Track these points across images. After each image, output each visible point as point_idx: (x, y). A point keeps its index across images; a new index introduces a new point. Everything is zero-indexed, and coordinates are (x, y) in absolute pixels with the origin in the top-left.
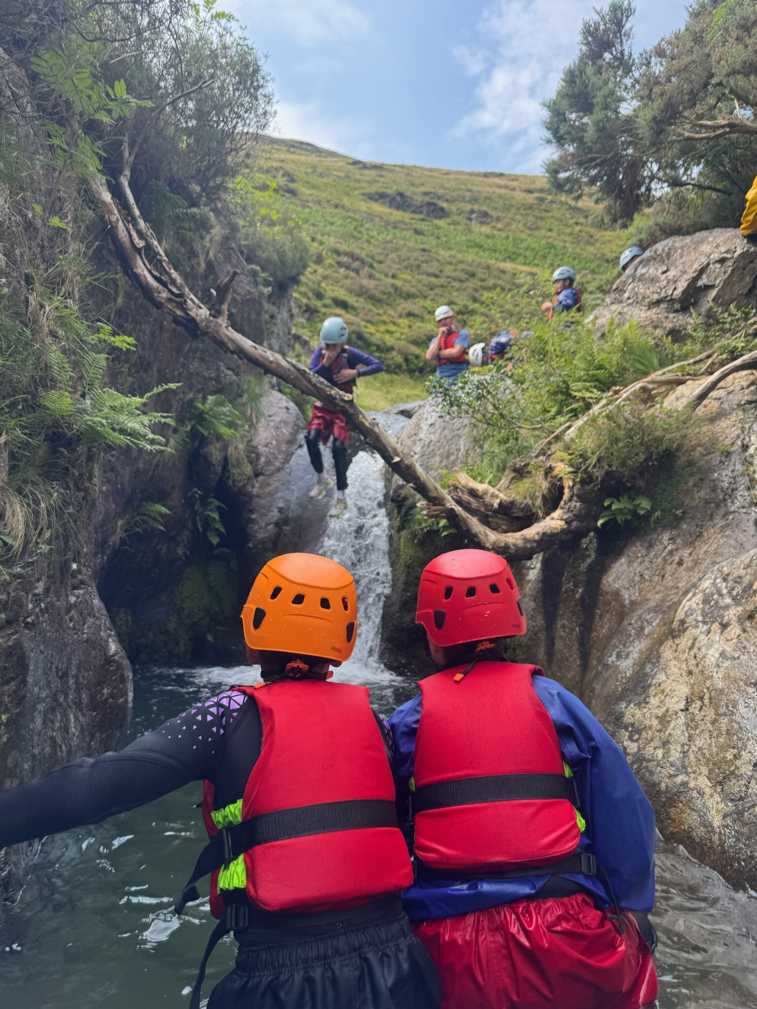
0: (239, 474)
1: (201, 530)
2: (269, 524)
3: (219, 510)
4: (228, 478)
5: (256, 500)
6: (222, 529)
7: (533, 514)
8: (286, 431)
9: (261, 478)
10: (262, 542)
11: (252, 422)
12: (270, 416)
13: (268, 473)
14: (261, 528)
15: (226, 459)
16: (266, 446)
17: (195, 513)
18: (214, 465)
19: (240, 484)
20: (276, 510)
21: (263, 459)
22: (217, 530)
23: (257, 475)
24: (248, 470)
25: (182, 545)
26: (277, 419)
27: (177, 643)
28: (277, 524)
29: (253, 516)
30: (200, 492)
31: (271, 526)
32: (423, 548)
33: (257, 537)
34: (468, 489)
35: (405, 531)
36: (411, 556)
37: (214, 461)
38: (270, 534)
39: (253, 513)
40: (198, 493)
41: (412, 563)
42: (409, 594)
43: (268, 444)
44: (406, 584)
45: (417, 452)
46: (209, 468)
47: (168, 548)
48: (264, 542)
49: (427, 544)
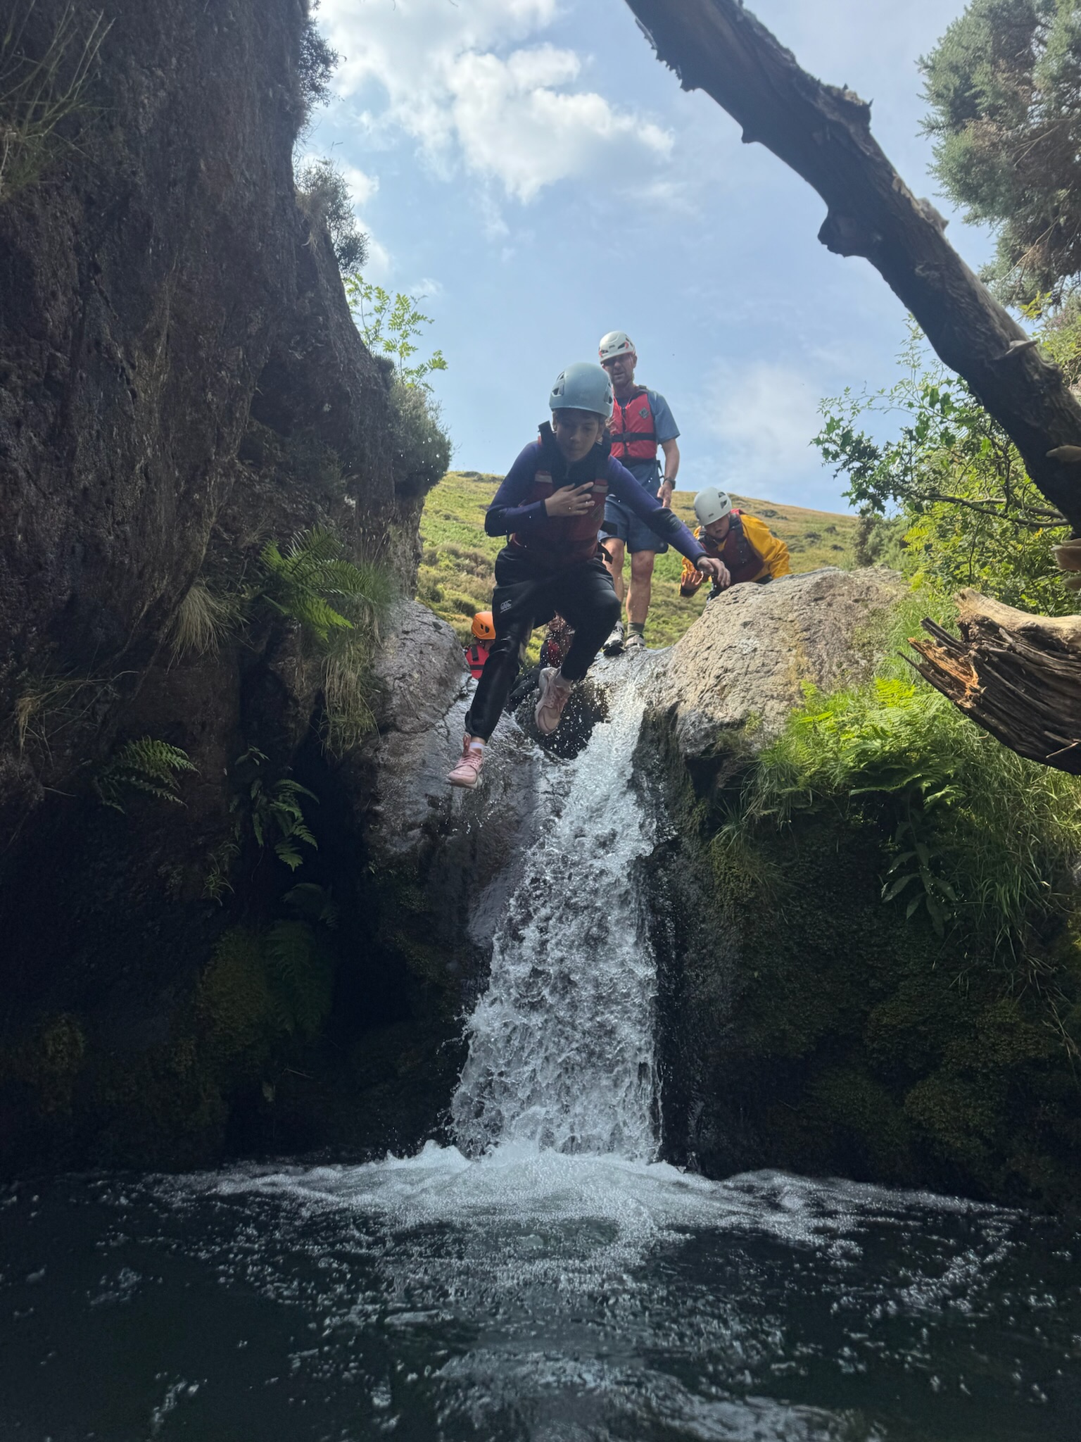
0: (347, 727)
1: (261, 842)
2: (411, 827)
3: (300, 799)
4: (325, 732)
5: (383, 775)
6: (309, 839)
8: (437, 662)
9: (393, 735)
10: (398, 862)
11: (373, 638)
12: (407, 633)
13: (407, 728)
14: (393, 833)
15: (320, 697)
16: (403, 678)
17: (248, 806)
18: (296, 702)
19: (349, 747)
20: (425, 801)
21: (396, 701)
22: (296, 840)
23: (385, 728)
24: (367, 720)
26: (421, 638)
28: (427, 828)
29: (379, 808)
30: (262, 756)
31: (416, 832)
32: (779, 863)
33: (388, 851)
34: (1024, 629)
35: (726, 829)
36: (754, 882)
37: (295, 693)
38: (414, 848)
39: (378, 802)
40: (259, 758)
41: (756, 897)
42: (756, 974)
43: (404, 676)
44: (744, 949)
45: (730, 667)
46: (287, 705)
47: (184, 874)
48: (400, 863)
49: (789, 854)
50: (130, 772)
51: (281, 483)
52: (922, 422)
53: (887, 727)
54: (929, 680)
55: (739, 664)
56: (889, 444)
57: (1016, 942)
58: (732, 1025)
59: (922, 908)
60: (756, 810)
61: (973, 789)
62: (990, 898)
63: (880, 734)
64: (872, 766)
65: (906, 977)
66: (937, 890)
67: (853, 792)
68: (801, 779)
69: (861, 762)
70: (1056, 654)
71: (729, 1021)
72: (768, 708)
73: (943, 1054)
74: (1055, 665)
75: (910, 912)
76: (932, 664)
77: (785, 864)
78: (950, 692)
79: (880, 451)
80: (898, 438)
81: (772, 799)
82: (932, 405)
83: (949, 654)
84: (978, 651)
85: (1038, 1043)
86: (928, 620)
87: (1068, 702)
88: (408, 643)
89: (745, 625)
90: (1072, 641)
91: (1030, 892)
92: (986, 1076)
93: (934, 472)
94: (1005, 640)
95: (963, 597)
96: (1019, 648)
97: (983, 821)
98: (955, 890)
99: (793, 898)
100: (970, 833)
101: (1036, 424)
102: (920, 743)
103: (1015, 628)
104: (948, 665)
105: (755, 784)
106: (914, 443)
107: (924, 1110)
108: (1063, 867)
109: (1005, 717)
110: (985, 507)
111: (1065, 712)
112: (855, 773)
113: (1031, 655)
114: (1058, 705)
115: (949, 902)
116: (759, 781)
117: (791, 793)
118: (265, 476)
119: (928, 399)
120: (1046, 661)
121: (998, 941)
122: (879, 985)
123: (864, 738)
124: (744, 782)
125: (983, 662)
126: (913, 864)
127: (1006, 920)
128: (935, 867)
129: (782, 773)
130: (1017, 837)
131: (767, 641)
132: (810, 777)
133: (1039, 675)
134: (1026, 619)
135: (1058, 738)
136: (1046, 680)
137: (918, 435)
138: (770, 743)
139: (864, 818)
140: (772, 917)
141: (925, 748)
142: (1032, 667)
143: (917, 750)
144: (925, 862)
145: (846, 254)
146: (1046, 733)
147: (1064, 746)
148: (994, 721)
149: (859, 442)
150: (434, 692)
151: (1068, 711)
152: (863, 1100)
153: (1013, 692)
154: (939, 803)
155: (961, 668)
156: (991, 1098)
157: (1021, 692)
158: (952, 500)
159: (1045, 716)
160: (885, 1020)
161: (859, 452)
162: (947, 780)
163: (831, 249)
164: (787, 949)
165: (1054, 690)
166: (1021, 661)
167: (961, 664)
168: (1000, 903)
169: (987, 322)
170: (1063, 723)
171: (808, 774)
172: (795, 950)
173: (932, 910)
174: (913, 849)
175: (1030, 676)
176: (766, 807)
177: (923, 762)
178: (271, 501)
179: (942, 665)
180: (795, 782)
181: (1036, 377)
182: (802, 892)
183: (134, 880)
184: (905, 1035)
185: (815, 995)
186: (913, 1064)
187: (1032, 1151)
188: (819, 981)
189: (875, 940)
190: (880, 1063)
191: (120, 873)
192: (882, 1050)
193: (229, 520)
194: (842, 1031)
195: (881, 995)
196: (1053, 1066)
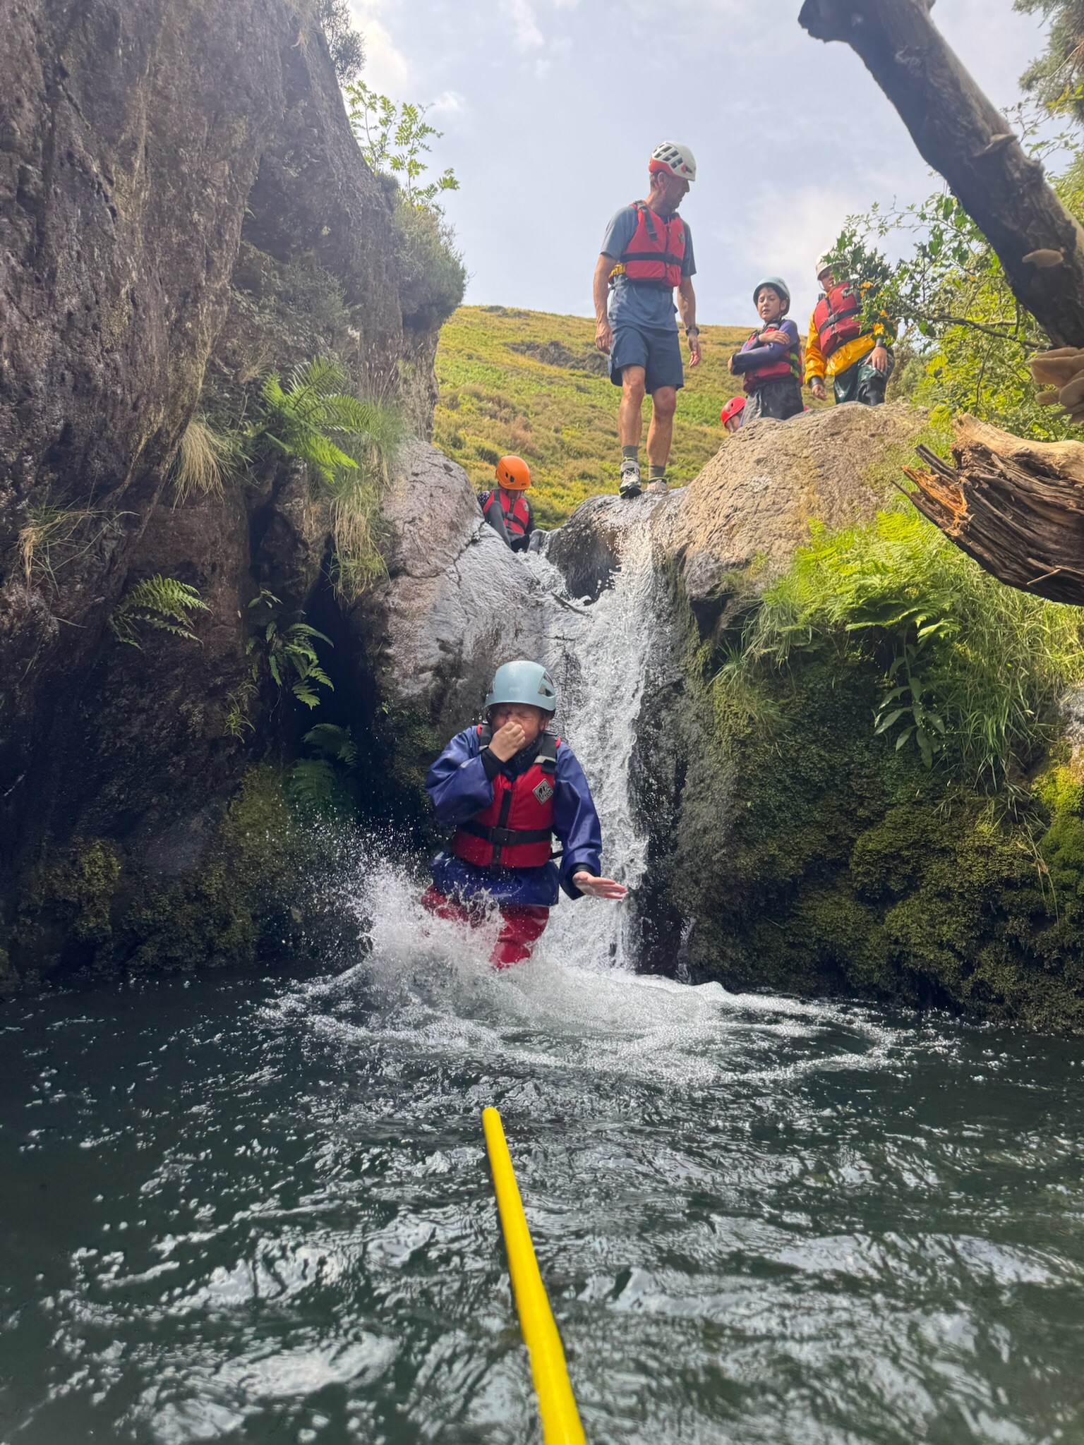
0: (359, 571)
1: (279, 682)
2: (423, 670)
3: (315, 643)
4: (336, 577)
5: (393, 618)
6: (325, 681)
8: (448, 507)
9: (403, 579)
10: (410, 703)
11: (381, 480)
12: (417, 475)
13: (417, 573)
14: (405, 676)
15: (330, 541)
16: (412, 522)
17: (264, 648)
18: (305, 544)
19: (360, 591)
20: (437, 645)
21: (406, 545)
22: (313, 682)
23: (395, 573)
24: (377, 564)
25: (237, 710)
26: (431, 481)
27: (226, 922)
28: (438, 671)
29: (390, 651)
30: (275, 599)
31: (428, 675)
32: (776, 700)
33: (399, 693)
34: (1017, 455)
35: (727, 668)
36: (751, 718)
37: (304, 536)
38: (425, 691)
39: (390, 645)
40: (272, 601)
41: (753, 733)
42: (749, 804)
43: (414, 519)
44: (739, 780)
45: (740, 505)
46: (296, 548)
47: (205, 713)
48: (412, 704)
49: (786, 692)
50: (143, 611)
51: (281, 313)
52: (935, 237)
53: (889, 563)
54: (920, 509)
55: (749, 503)
56: (902, 261)
57: (1000, 772)
58: (724, 851)
59: (912, 741)
60: (757, 649)
61: (969, 624)
62: (978, 730)
63: (880, 569)
64: (871, 602)
65: (893, 806)
66: (928, 724)
67: (849, 627)
68: (801, 617)
69: (860, 597)
70: (1047, 480)
71: (722, 847)
72: (775, 547)
73: (923, 877)
74: (1044, 491)
75: (900, 743)
76: (924, 492)
77: (782, 701)
78: (939, 520)
79: (893, 269)
80: (911, 255)
81: (773, 638)
82: (946, 217)
83: (941, 482)
84: (970, 478)
85: (1011, 864)
86: (921, 446)
87: (1055, 529)
88: (417, 485)
89: (758, 462)
90: (1063, 467)
91: (1017, 724)
92: (961, 896)
93: (946, 292)
94: (996, 466)
95: (961, 423)
96: (1010, 475)
97: (976, 658)
98: (945, 723)
99: (789, 734)
100: (963, 668)
101: (1015, 227)
102: (919, 578)
103: (1009, 455)
104: (939, 493)
105: (756, 623)
106: (927, 260)
107: (903, 927)
108: (1050, 699)
109: (990, 545)
110: (997, 329)
111: (1050, 539)
112: (853, 610)
113: (1021, 482)
114: (1045, 532)
115: (938, 735)
116: (761, 621)
117: (791, 632)
118: (264, 307)
119: (941, 212)
120: (1035, 487)
121: (981, 769)
122: (867, 813)
123: (864, 573)
124: (746, 622)
125: (974, 489)
126: (906, 699)
127: (991, 751)
128: (928, 700)
129: (784, 611)
130: (1009, 670)
131: (779, 478)
132: (811, 615)
133: (1028, 502)
134: (1021, 445)
135: (1041, 565)
136: (1034, 507)
137: (931, 251)
138: (774, 582)
139: (862, 655)
140: (767, 751)
141: (924, 583)
142: (1021, 493)
143: (917, 585)
144: (916, 695)
145: (826, 40)
146: (1030, 560)
147: (1043, 572)
148: (979, 549)
149: (871, 259)
150: (445, 536)
151: (1054, 538)
152: (846, 918)
153: (1000, 519)
154: (933, 638)
155: (951, 496)
156: (964, 914)
157: (1008, 519)
158: (962, 322)
159: (1031, 543)
160: (871, 846)
161: (870, 270)
162: (943, 614)
163: (812, 33)
164: (779, 781)
165: (1041, 517)
166: (1011, 487)
167: (952, 492)
168: (986, 735)
169: (969, 114)
170: (1047, 551)
171: (808, 612)
172: (788, 782)
173: (921, 742)
174: (907, 684)
175: (1019, 503)
176: (766, 645)
177: (922, 597)
178: (271, 332)
179: (934, 493)
180: (796, 620)
181: (1017, 175)
182: (797, 727)
183: (156, 717)
184: (889, 859)
185: (805, 824)
186: (895, 885)
187: (998, 962)
188: (810, 811)
189: (866, 771)
190: (864, 885)
191: (143, 710)
192: (867, 874)
193: (229, 354)
194: (829, 856)
195: (868, 823)
196: (1024, 884)
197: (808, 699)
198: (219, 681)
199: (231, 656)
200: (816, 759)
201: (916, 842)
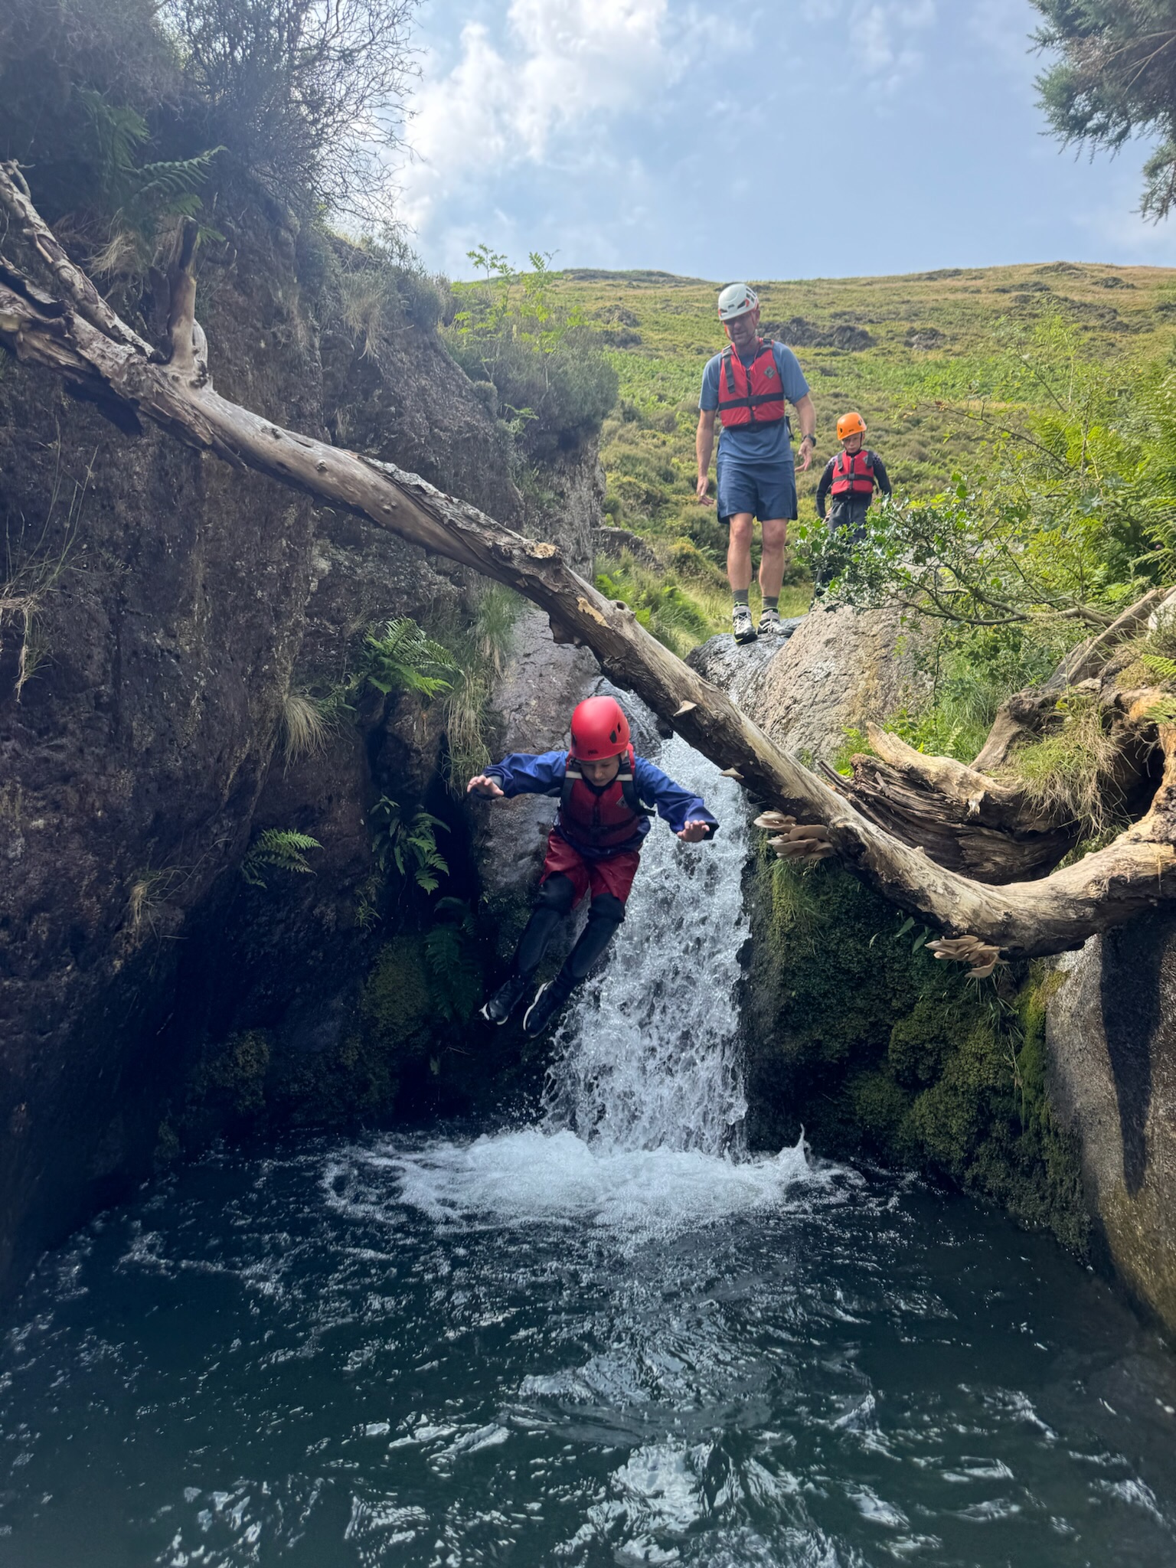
0: (467, 765)
1: (402, 871)
2: (521, 857)
3: (435, 832)
4: (447, 774)
6: (443, 866)
7: (1077, 824)
8: (558, 682)
10: (508, 891)
11: (493, 669)
12: (528, 655)
14: (504, 865)
15: (442, 740)
16: (518, 710)
17: (390, 841)
18: (417, 752)
20: (536, 829)
21: (510, 735)
22: (432, 867)
24: (485, 755)
26: (540, 659)
27: (365, 1086)
28: (536, 855)
29: (490, 844)
30: (392, 803)
31: (526, 861)
32: (817, 897)
33: (498, 883)
36: (794, 914)
37: (415, 745)
38: (523, 877)
39: (491, 837)
40: (389, 806)
41: (794, 928)
42: (794, 993)
43: (520, 706)
44: (785, 971)
45: (799, 697)
46: (409, 757)
47: (338, 911)
48: (511, 892)
49: (825, 889)
50: (269, 853)
55: (807, 696)
58: (772, 1037)
72: (824, 743)
73: (942, 1070)
77: (820, 899)
85: (997, 1073)
88: (527, 667)
89: (828, 642)
96: (889, 792)
122: (900, 1004)
131: (843, 662)
150: (553, 714)
152: (882, 1101)
156: (967, 1111)
160: (901, 1036)
164: (823, 971)
182: (837, 922)
183: (294, 923)
184: (916, 1050)
185: (850, 1010)
186: (923, 1076)
187: (992, 1158)
188: (853, 998)
189: (896, 966)
190: (898, 1071)
191: (281, 921)
192: (898, 1061)
193: (333, 613)
194: (871, 1041)
195: (903, 1013)
196: (1005, 1093)
197: (843, 897)
198: (347, 882)
199: (357, 859)
200: (853, 953)
201: (936, 1037)
